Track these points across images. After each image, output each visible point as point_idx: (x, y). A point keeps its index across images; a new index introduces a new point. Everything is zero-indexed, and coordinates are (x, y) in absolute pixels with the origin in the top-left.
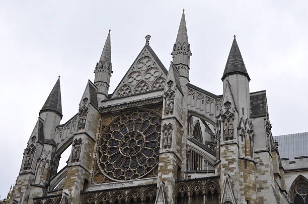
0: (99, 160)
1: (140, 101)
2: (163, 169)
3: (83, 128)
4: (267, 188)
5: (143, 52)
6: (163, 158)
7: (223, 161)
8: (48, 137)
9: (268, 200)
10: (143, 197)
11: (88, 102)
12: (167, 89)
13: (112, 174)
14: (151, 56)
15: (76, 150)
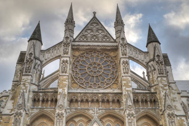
0: (73, 75)
1: (98, 46)
2: (126, 84)
3: (67, 54)
4: (177, 101)
5: (93, 20)
6: (125, 79)
7: (161, 85)
8: (37, 55)
9: (178, 107)
10: (111, 99)
11: (69, 39)
12: (121, 42)
13: (83, 84)
14: (98, 23)
15: (64, 66)
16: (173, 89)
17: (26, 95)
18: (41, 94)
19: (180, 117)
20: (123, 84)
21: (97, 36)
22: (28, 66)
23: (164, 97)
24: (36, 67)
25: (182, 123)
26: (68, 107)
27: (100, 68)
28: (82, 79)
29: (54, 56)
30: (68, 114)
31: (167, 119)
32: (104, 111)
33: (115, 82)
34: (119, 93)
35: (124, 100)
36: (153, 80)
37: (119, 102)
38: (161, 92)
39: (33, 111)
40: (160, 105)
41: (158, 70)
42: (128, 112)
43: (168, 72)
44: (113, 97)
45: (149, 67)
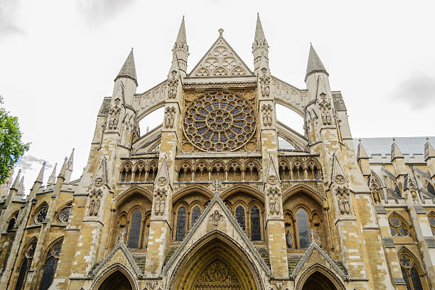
0: (186, 132)
1: (225, 83)
2: (267, 143)
3: (174, 98)
5: (219, 41)
6: (266, 134)
7: (326, 142)
8: (128, 103)
9: (357, 178)
10: (243, 167)
11: (178, 74)
12: (261, 75)
13: (200, 145)
14: (227, 47)
15: (169, 117)
16: (348, 149)
17: (110, 164)
18: (134, 162)
19: (361, 195)
20: (263, 143)
21: (225, 68)
22: (113, 119)
23: (331, 162)
24: (127, 120)
25: (364, 206)
26: (175, 182)
27: (228, 119)
28: (199, 137)
29: (155, 104)
30: (175, 191)
31: (336, 198)
32: (232, 185)
33: (251, 139)
34: (256, 157)
35: (264, 167)
36: (314, 136)
37: (256, 171)
38: (327, 153)
39: (121, 189)
40: (324, 176)
41: (323, 117)
42: (268, 188)
43: (340, 121)
44: (246, 164)
45: (308, 114)
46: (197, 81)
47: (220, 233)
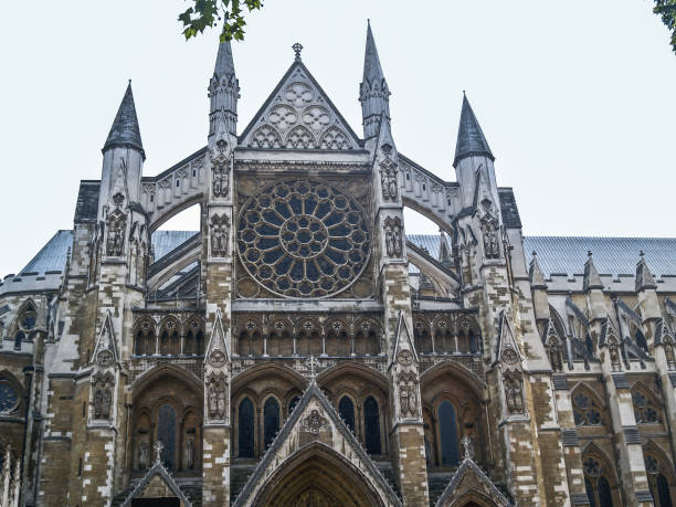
0: (243, 257)
1: (314, 164)
2: (395, 289)
3: (224, 196)
4: (532, 331)
5: (295, 72)
6: (392, 273)
7: (490, 290)
8: (134, 198)
9: (534, 347)
10: (352, 330)
11: (228, 147)
12: (382, 157)
13: (270, 283)
14: (311, 84)
15: (218, 234)
16: (522, 298)
17: (118, 323)
18: (157, 318)
19: (538, 376)
20: (387, 289)
21: (308, 127)
23: (497, 326)
24: (136, 235)
25: (541, 394)
26: (235, 355)
27: (320, 234)
28: (269, 269)
29: (183, 199)
30: (236, 374)
31: (502, 387)
32: (334, 363)
33: (362, 276)
34: (375, 312)
35: (389, 334)
36: (469, 274)
37: (373, 337)
38: (491, 309)
39: (138, 368)
40: (485, 347)
41: (485, 245)
42: (399, 370)
43: (511, 248)
44: (357, 324)
45: (460, 234)
46: (263, 157)
47: (323, 448)
